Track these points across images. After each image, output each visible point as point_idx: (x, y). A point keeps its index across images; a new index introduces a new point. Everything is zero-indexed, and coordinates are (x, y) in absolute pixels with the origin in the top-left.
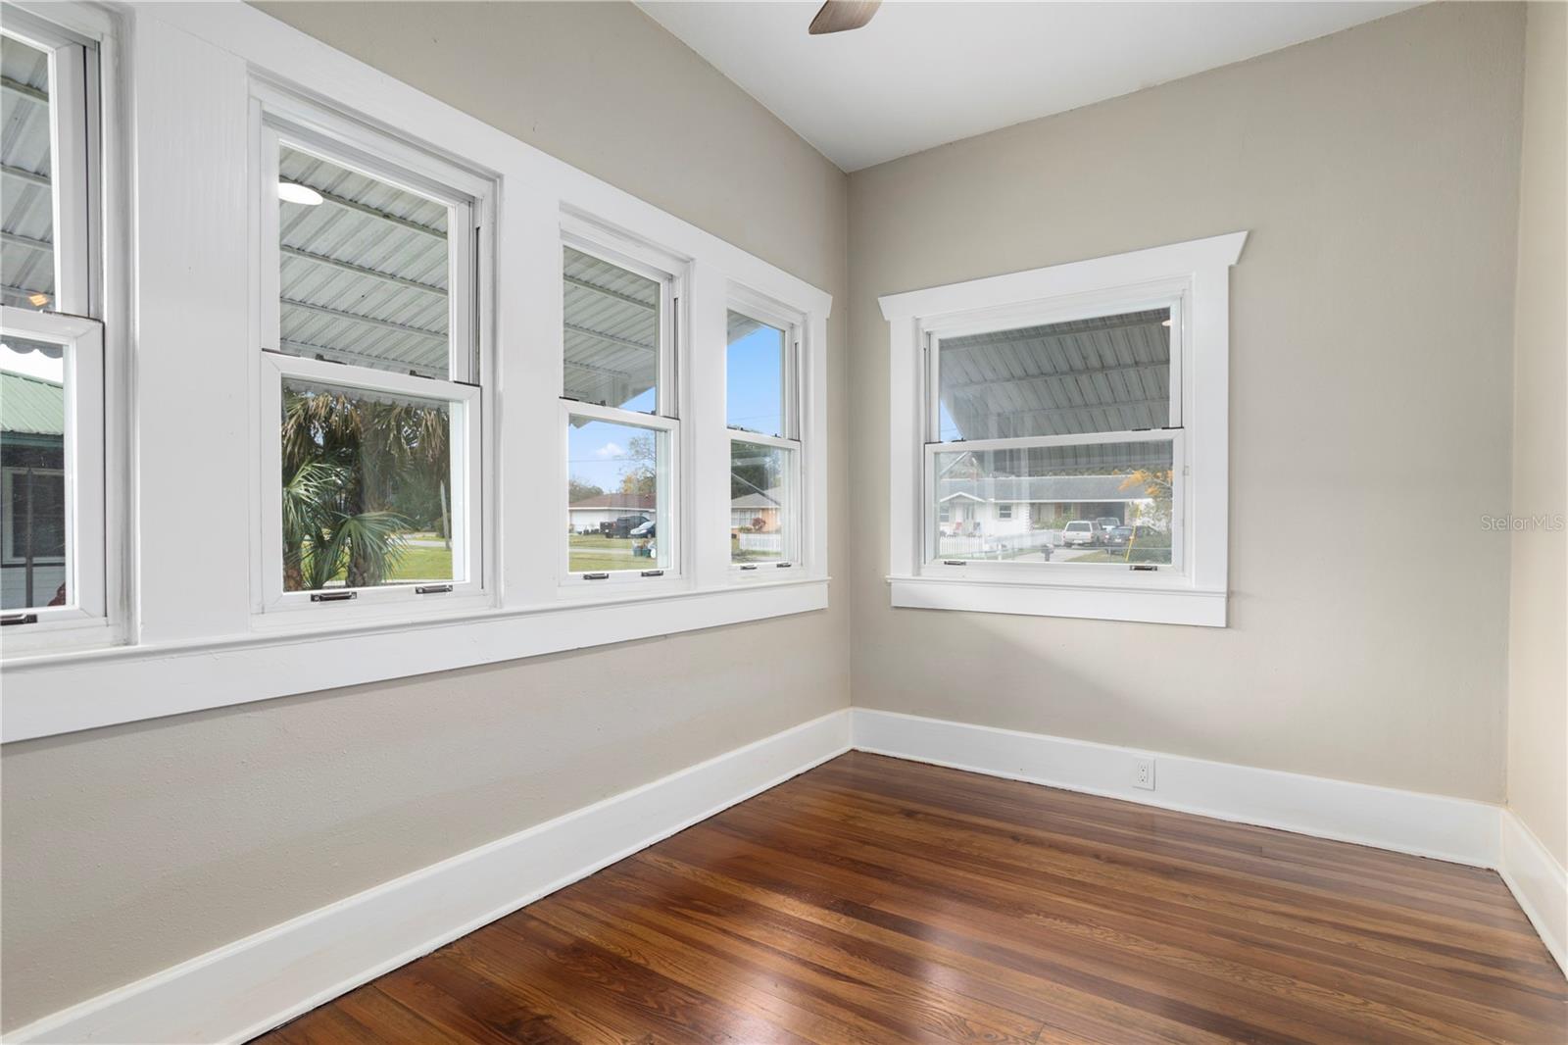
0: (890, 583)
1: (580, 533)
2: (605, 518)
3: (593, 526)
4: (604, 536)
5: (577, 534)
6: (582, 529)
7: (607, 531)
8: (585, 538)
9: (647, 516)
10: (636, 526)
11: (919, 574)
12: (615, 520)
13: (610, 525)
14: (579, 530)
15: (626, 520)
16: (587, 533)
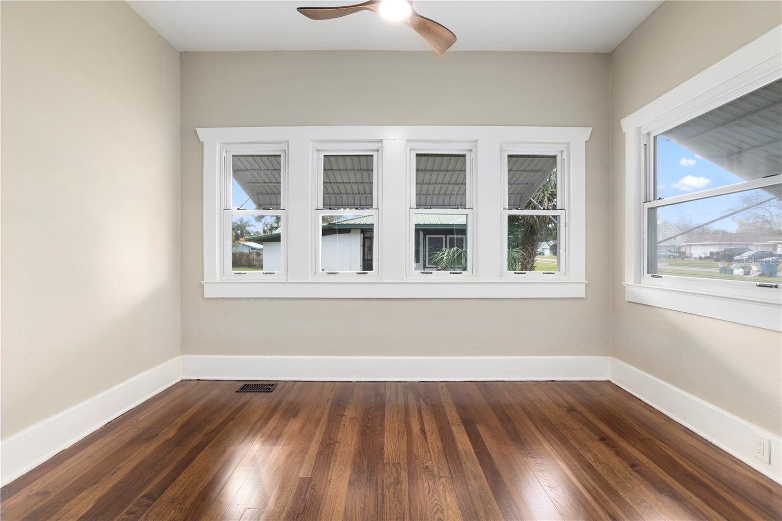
0: (625, 287)
1: (696, 258)
2: (715, 249)
3: (705, 254)
4: (713, 260)
5: (693, 259)
6: (697, 256)
7: (715, 257)
8: (701, 261)
9: (750, 247)
10: (740, 254)
11: (640, 283)
12: (723, 250)
13: (717, 254)
14: (695, 257)
15: (731, 250)
16: (701, 258)
